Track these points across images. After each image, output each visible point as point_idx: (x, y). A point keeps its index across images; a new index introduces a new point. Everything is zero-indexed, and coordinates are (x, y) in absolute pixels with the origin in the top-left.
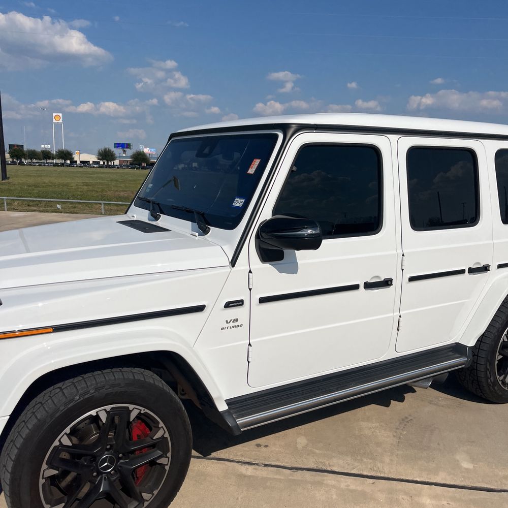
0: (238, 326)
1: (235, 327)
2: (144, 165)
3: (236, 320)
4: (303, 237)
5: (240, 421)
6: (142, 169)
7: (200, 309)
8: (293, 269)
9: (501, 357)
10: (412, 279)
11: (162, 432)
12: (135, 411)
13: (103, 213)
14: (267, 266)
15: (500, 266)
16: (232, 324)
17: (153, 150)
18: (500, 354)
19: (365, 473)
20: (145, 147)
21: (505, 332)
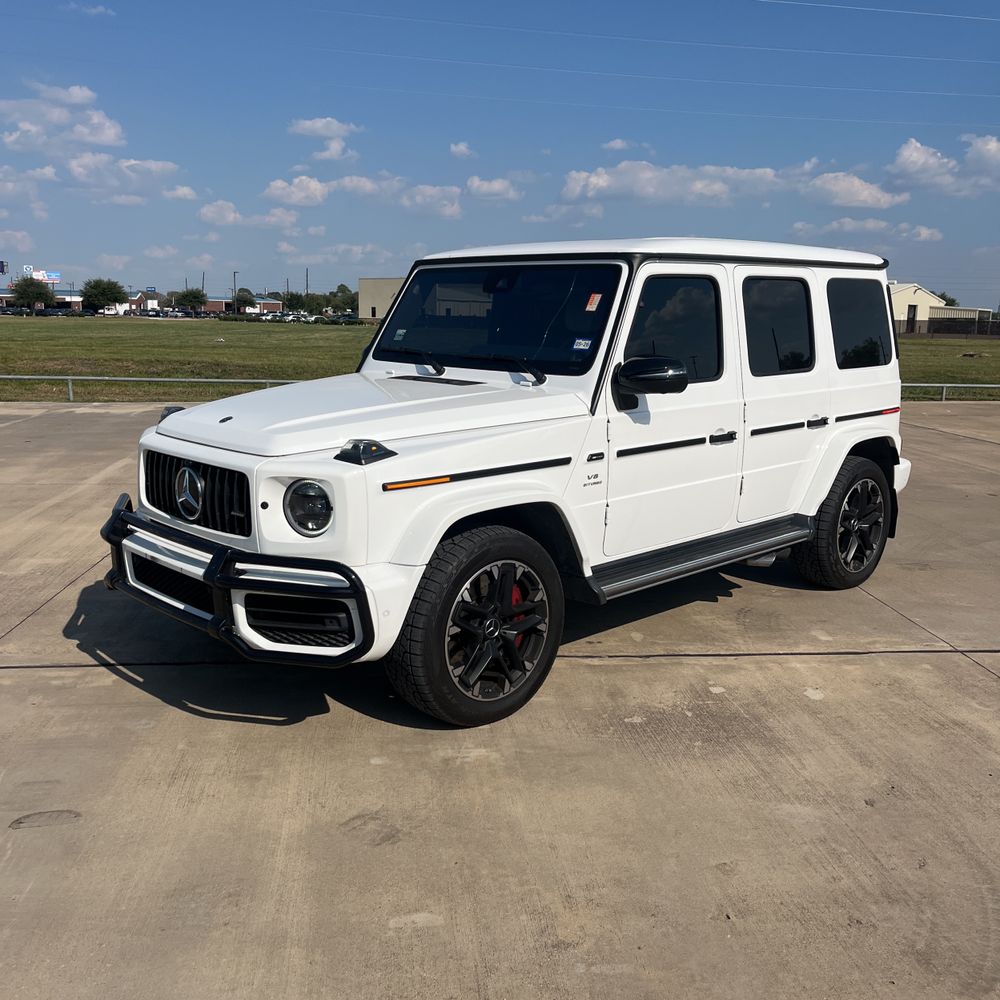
0: (598, 483)
1: (595, 483)
2: (40, 306)
3: (596, 476)
4: (665, 378)
5: (605, 588)
6: (37, 315)
7: (566, 461)
8: (644, 418)
9: (842, 529)
10: (755, 433)
11: (541, 596)
12: (521, 569)
13: (72, 399)
14: (623, 414)
15: (839, 419)
16: (593, 480)
17: (53, 276)
18: (842, 526)
19: (722, 653)
20: (37, 269)
21: (846, 500)
